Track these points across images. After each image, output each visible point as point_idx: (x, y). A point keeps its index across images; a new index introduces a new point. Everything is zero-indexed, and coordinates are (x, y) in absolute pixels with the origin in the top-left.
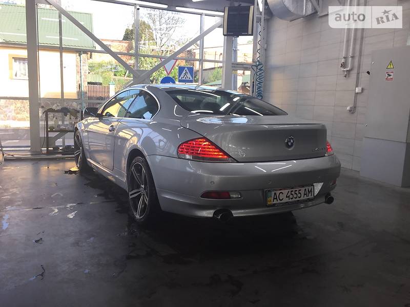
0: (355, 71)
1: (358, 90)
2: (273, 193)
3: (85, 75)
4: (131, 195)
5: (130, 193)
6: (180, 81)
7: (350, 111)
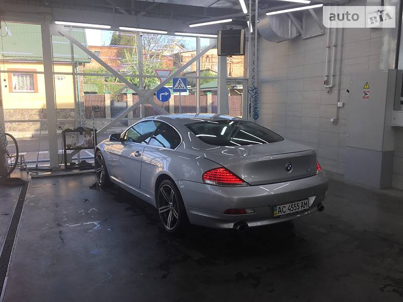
0: (336, 88)
1: (340, 104)
2: (278, 207)
3: (82, 86)
4: (160, 210)
5: (159, 209)
6: (175, 91)
7: (333, 122)
